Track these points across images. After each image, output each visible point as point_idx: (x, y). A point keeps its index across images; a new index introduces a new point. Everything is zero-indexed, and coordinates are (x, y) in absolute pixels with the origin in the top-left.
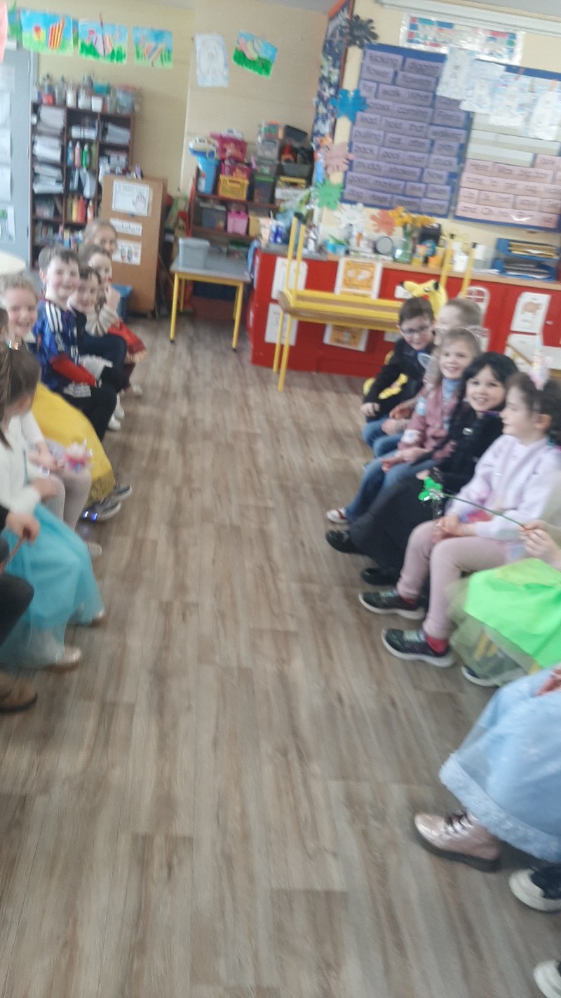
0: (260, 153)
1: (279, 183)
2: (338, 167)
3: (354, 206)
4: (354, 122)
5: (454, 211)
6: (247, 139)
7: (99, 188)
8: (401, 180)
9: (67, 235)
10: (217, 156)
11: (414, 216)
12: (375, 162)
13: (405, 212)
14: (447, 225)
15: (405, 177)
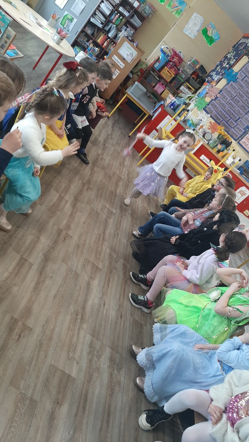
0: (185, 68)
1: (185, 84)
2: (211, 95)
3: (207, 114)
4: (227, 84)
5: (240, 140)
6: (184, 59)
7: (116, 36)
8: (230, 117)
9: (91, 45)
10: (169, 58)
11: (226, 133)
12: (225, 104)
13: (224, 129)
14: (234, 144)
15: (232, 116)
